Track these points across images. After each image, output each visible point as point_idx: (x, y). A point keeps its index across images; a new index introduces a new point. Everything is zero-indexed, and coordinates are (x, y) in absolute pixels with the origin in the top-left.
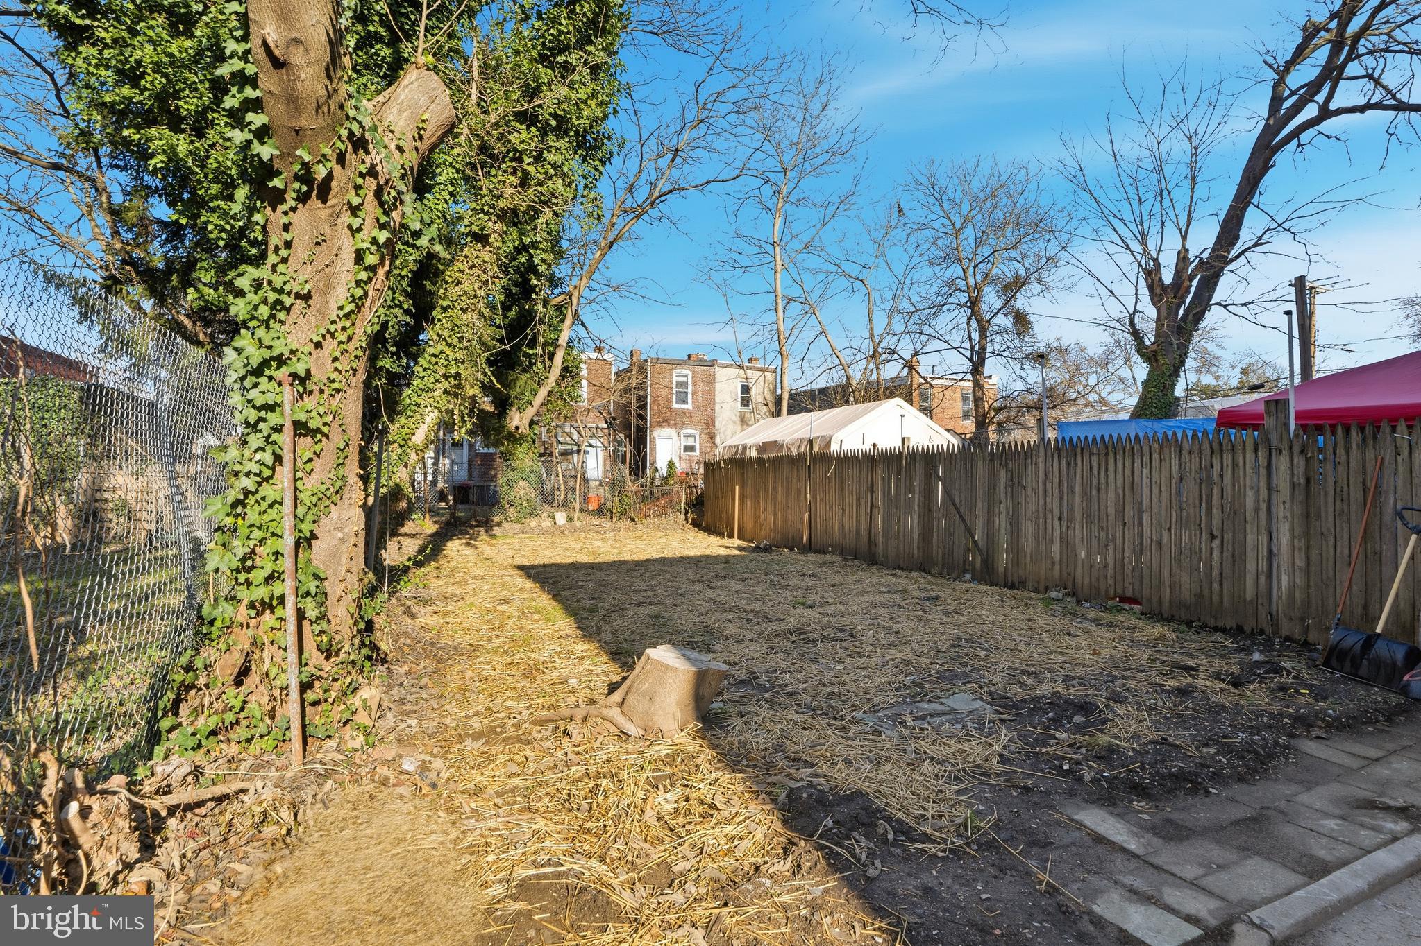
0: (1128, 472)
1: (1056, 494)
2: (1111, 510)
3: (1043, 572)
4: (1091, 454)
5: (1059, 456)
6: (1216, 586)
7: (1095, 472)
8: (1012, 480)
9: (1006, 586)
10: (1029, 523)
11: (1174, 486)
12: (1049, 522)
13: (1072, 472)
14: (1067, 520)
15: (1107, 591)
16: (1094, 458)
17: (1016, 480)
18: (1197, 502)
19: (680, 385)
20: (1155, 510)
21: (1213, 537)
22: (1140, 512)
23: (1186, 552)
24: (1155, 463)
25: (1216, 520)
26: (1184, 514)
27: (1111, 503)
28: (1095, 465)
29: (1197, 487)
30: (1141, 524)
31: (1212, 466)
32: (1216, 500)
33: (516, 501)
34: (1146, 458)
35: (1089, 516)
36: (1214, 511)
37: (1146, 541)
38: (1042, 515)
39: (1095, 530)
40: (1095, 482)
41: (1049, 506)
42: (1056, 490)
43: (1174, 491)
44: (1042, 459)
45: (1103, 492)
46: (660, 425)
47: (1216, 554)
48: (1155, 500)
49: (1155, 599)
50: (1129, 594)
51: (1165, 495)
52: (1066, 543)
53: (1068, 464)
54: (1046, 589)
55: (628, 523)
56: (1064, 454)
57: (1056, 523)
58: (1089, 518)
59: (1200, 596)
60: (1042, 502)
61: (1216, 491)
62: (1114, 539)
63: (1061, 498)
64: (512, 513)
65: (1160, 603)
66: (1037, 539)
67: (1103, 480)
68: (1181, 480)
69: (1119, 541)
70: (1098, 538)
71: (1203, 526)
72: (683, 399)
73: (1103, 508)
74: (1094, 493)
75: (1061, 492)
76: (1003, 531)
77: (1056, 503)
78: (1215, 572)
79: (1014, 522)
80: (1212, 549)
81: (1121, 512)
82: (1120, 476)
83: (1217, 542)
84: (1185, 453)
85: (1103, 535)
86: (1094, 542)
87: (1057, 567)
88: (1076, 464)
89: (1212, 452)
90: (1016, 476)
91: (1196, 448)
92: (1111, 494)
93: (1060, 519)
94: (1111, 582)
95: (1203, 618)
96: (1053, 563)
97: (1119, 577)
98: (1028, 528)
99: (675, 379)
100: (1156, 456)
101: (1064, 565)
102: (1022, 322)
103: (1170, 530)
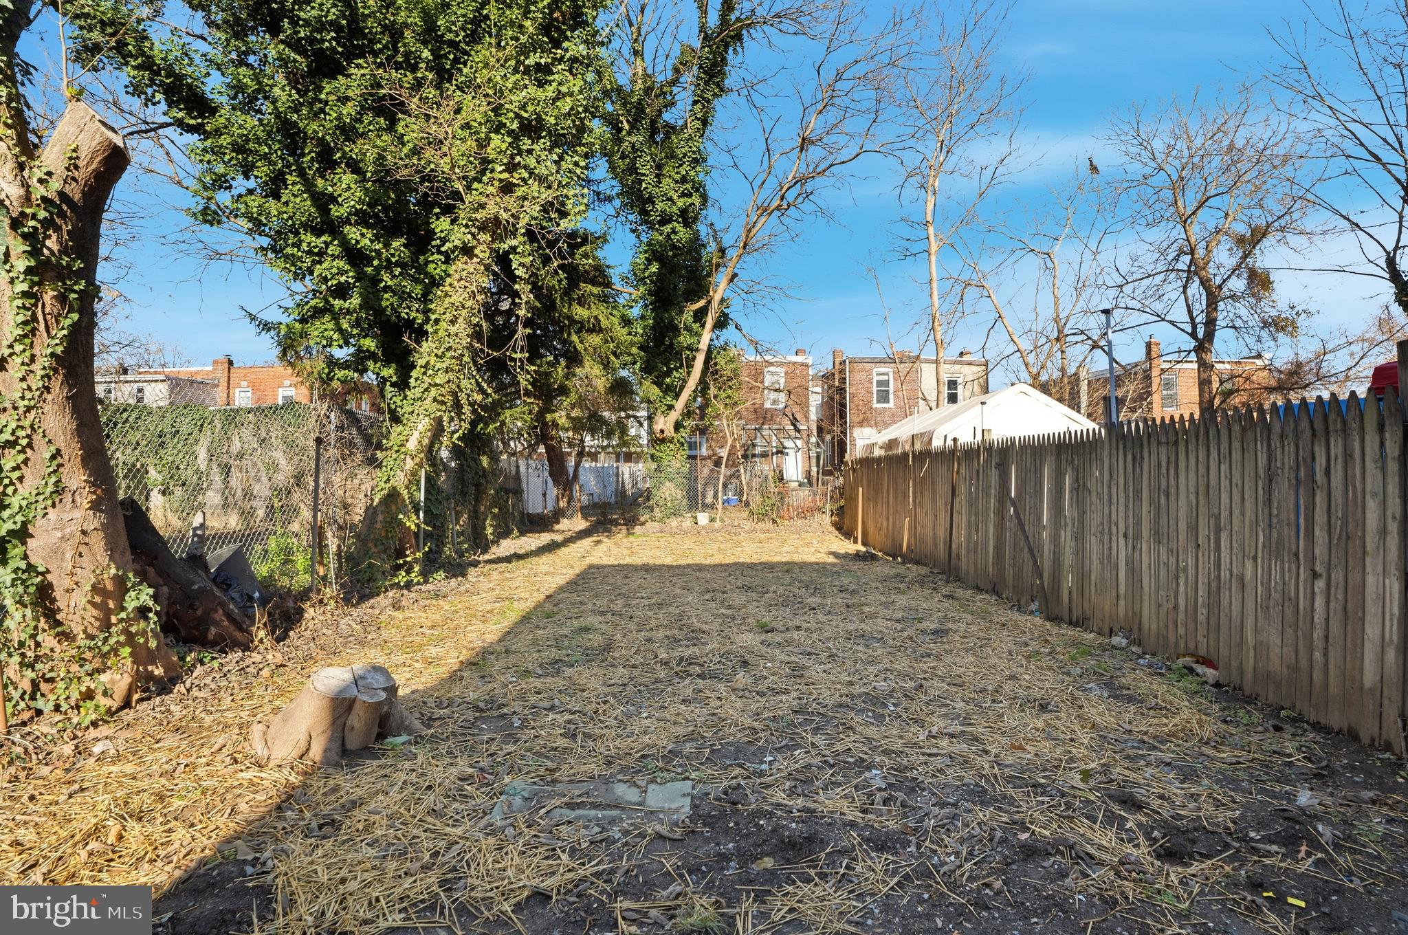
0: (1202, 470)
1: (1122, 501)
2: (1182, 526)
3: (1107, 607)
4: (1159, 443)
5: (1125, 447)
6: (1318, 655)
7: (1164, 470)
8: (1077, 480)
9: (1070, 623)
10: (1093, 538)
11: (1260, 491)
12: (1114, 538)
13: (1138, 470)
14: (1133, 537)
15: (1177, 644)
16: (1163, 450)
17: (1081, 481)
18: (1292, 517)
19: (879, 383)
20: (1235, 528)
21: (1315, 575)
22: (1218, 530)
23: (1276, 596)
24: (1236, 456)
25: (1320, 550)
26: (1275, 535)
27: (1182, 515)
28: (1163, 458)
29: (1293, 493)
30: (1218, 548)
31: (1314, 458)
32: (1320, 516)
33: (662, 502)
34: (1224, 446)
35: (1157, 533)
36: (1317, 532)
37: (1225, 575)
38: (1106, 530)
39: (1164, 552)
40: (1164, 482)
41: (1114, 517)
42: (1122, 495)
43: (1260, 499)
44: (1106, 452)
45: (1172, 498)
46: (860, 424)
47: (1319, 602)
48: (1236, 512)
49: (1234, 664)
50: (1202, 652)
51: (1249, 505)
52: (1133, 569)
53: (1134, 459)
54: (1111, 633)
55: (769, 525)
56: (1129, 444)
57: (1122, 540)
58: (1157, 534)
59: (1295, 668)
60: (1107, 511)
61: (1320, 499)
62: (1185, 569)
63: (1127, 507)
64: (657, 513)
65: (1241, 671)
66: (1102, 562)
67: (1172, 482)
68: (1271, 481)
69: (1191, 572)
70: (1167, 565)
71: (1301, 556)
72: (884, 397)
73: (1172, 522)
74: (1163, 500)
75: (1127, 497)
76: (1068, 550)
77: (1121, 514)
78: (1318, 634)
79: (1080, 537)
80: (1313, 593)
81: (1194, 529)
82: (1192, 475)
83: (1320, 584)
84: (1275, 438)
85: (1172, 560)
86: (1163, 572)
87: (1122, 603)
88: (1142, 458)
89: (1314, 435)
90: (1081, 476)
91: (1289, 430)
92: (1182, 502)
93: (1125, 535)
94: (1181, 631)
95: (1298, 706)
96: (1118, 597)
97: (1191, 626)
98: (1094, 547)
99: (876, 379)
100: (1236, 445)
101: (1130, 600)
102: (1260, 282)
103: (1255, 558)
